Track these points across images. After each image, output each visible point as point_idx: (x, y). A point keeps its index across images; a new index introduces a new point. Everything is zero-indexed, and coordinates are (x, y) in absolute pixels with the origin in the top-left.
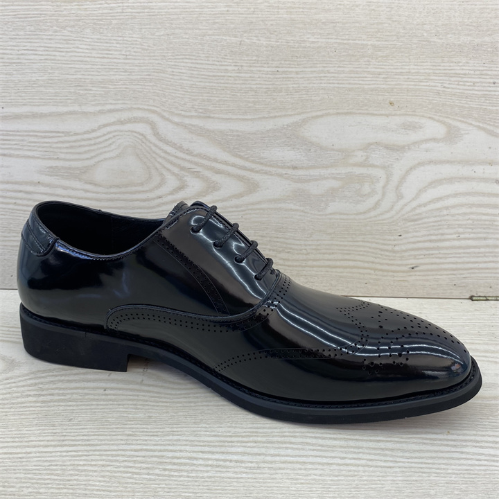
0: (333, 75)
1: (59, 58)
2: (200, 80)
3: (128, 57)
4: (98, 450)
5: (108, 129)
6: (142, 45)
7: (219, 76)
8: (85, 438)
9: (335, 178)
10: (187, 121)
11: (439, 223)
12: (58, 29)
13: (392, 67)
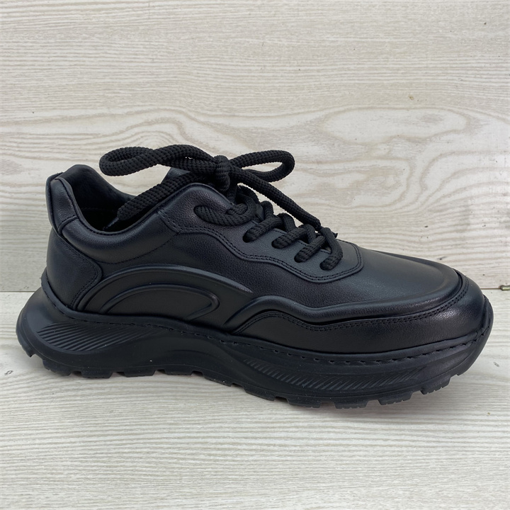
0: (353, 72)
1: (88, 63)
2: (224, 80)
3: (155, 61)
4: (142, 439)
5: (136, 130)
6: (168, 49)
7: (242, 76)
8: (128, 428)
9: (359, 172)
10: (213, 120)
12: (87, 36)
13: (410, 63)
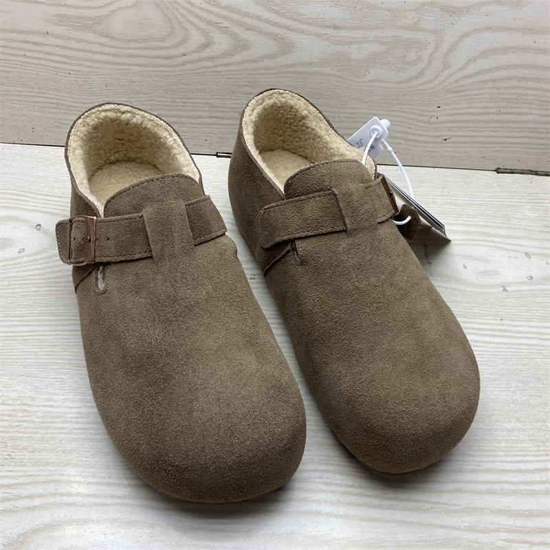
11: (482, 96)
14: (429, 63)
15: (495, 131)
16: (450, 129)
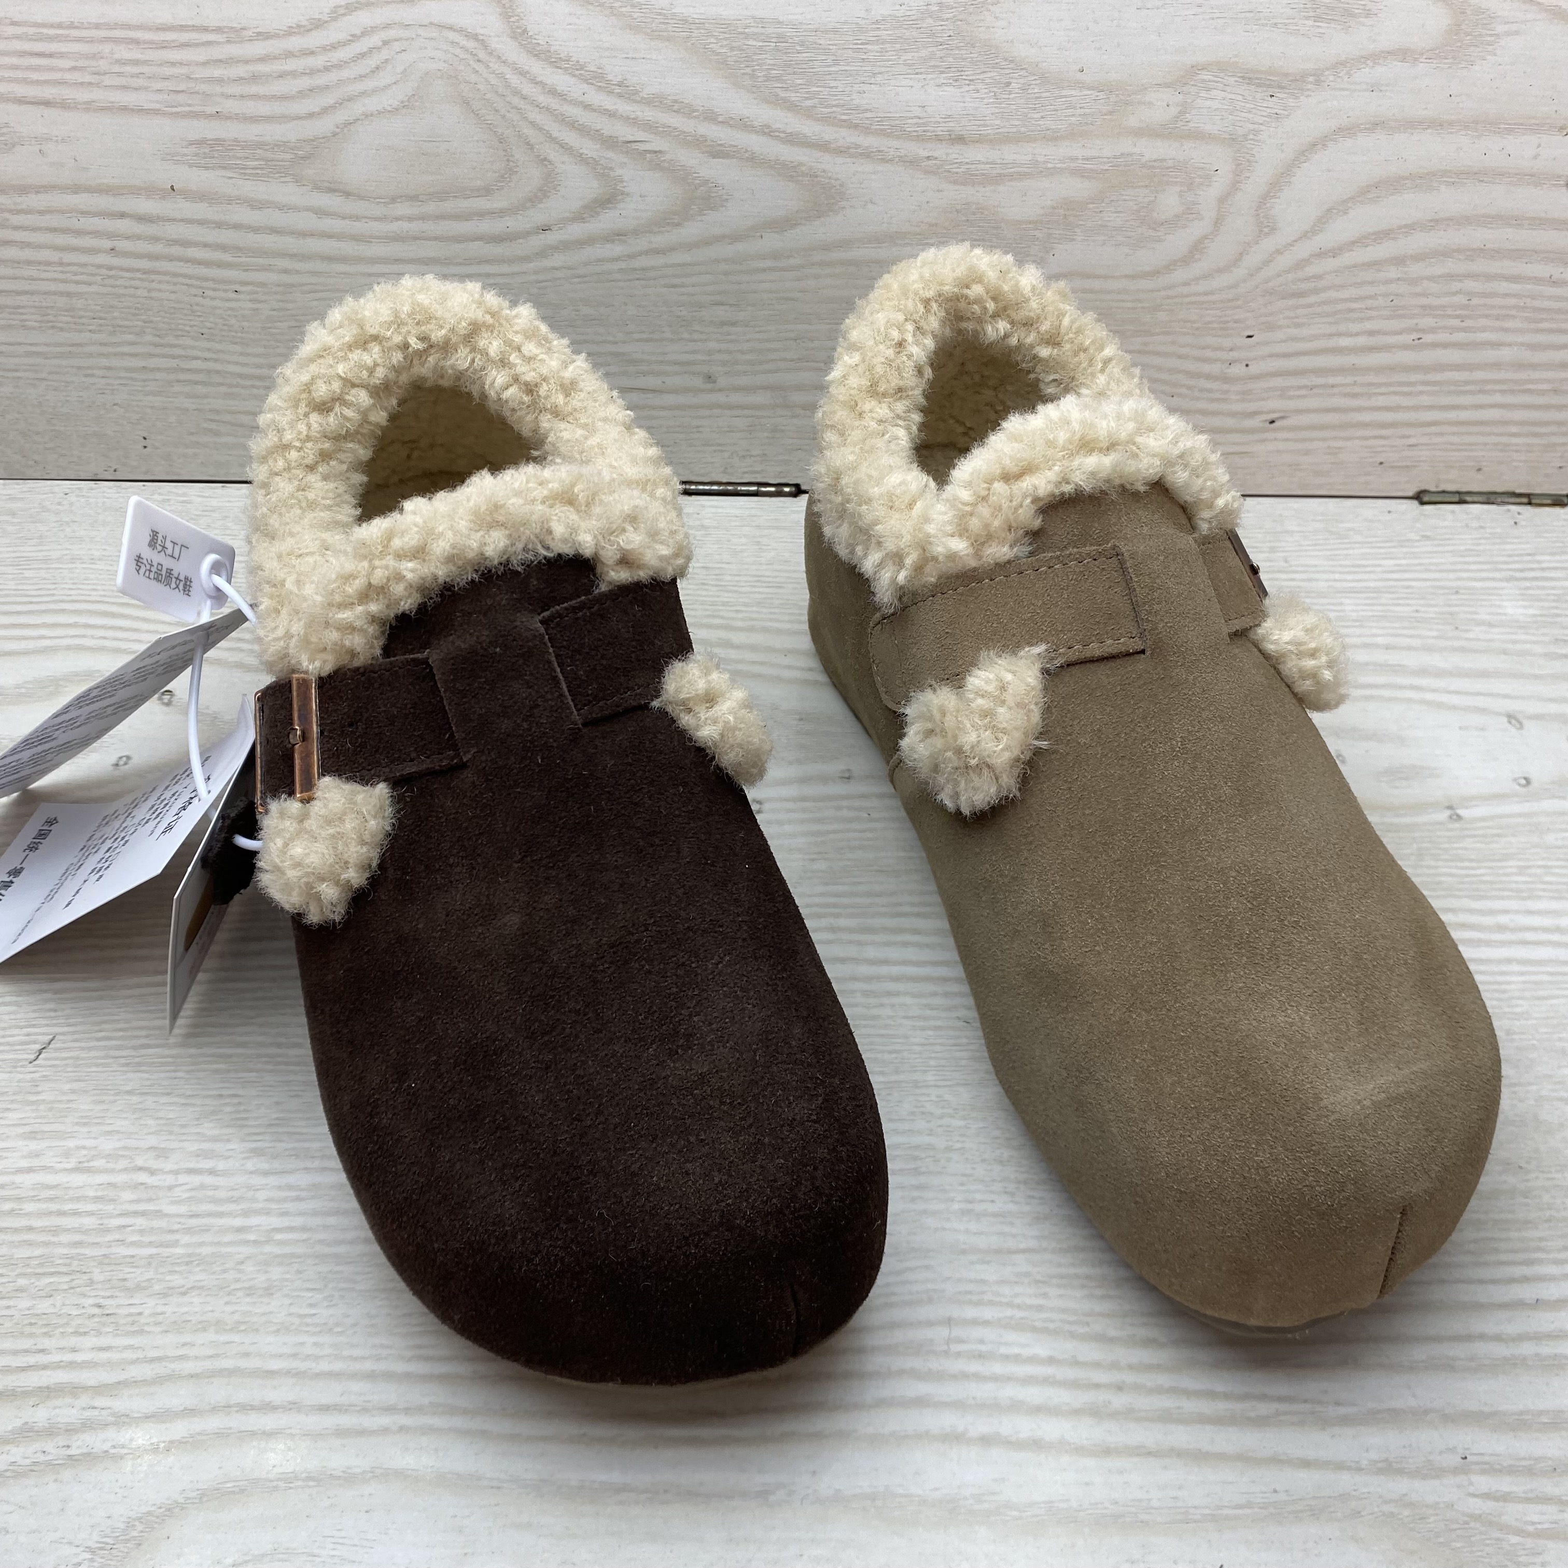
5: (364, 18)
11: (1370, 303)
14: (1218, 222)
15: (1409, 394)
16: (1283, 393)
